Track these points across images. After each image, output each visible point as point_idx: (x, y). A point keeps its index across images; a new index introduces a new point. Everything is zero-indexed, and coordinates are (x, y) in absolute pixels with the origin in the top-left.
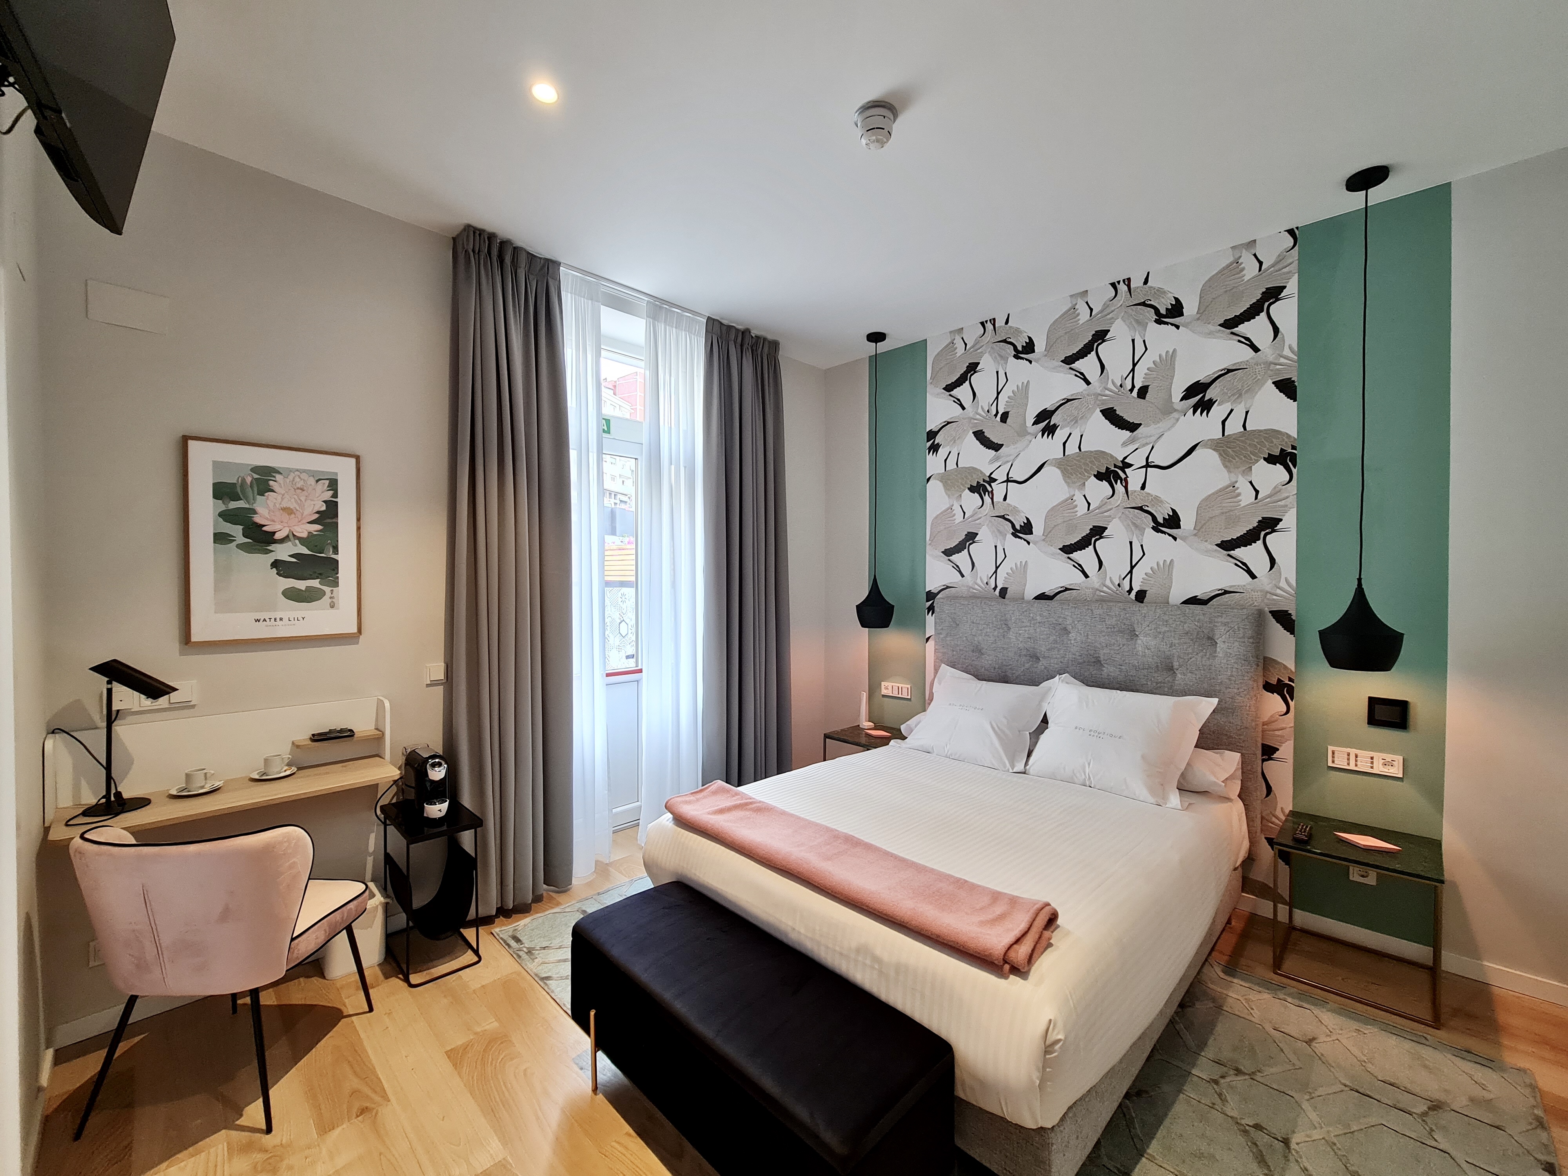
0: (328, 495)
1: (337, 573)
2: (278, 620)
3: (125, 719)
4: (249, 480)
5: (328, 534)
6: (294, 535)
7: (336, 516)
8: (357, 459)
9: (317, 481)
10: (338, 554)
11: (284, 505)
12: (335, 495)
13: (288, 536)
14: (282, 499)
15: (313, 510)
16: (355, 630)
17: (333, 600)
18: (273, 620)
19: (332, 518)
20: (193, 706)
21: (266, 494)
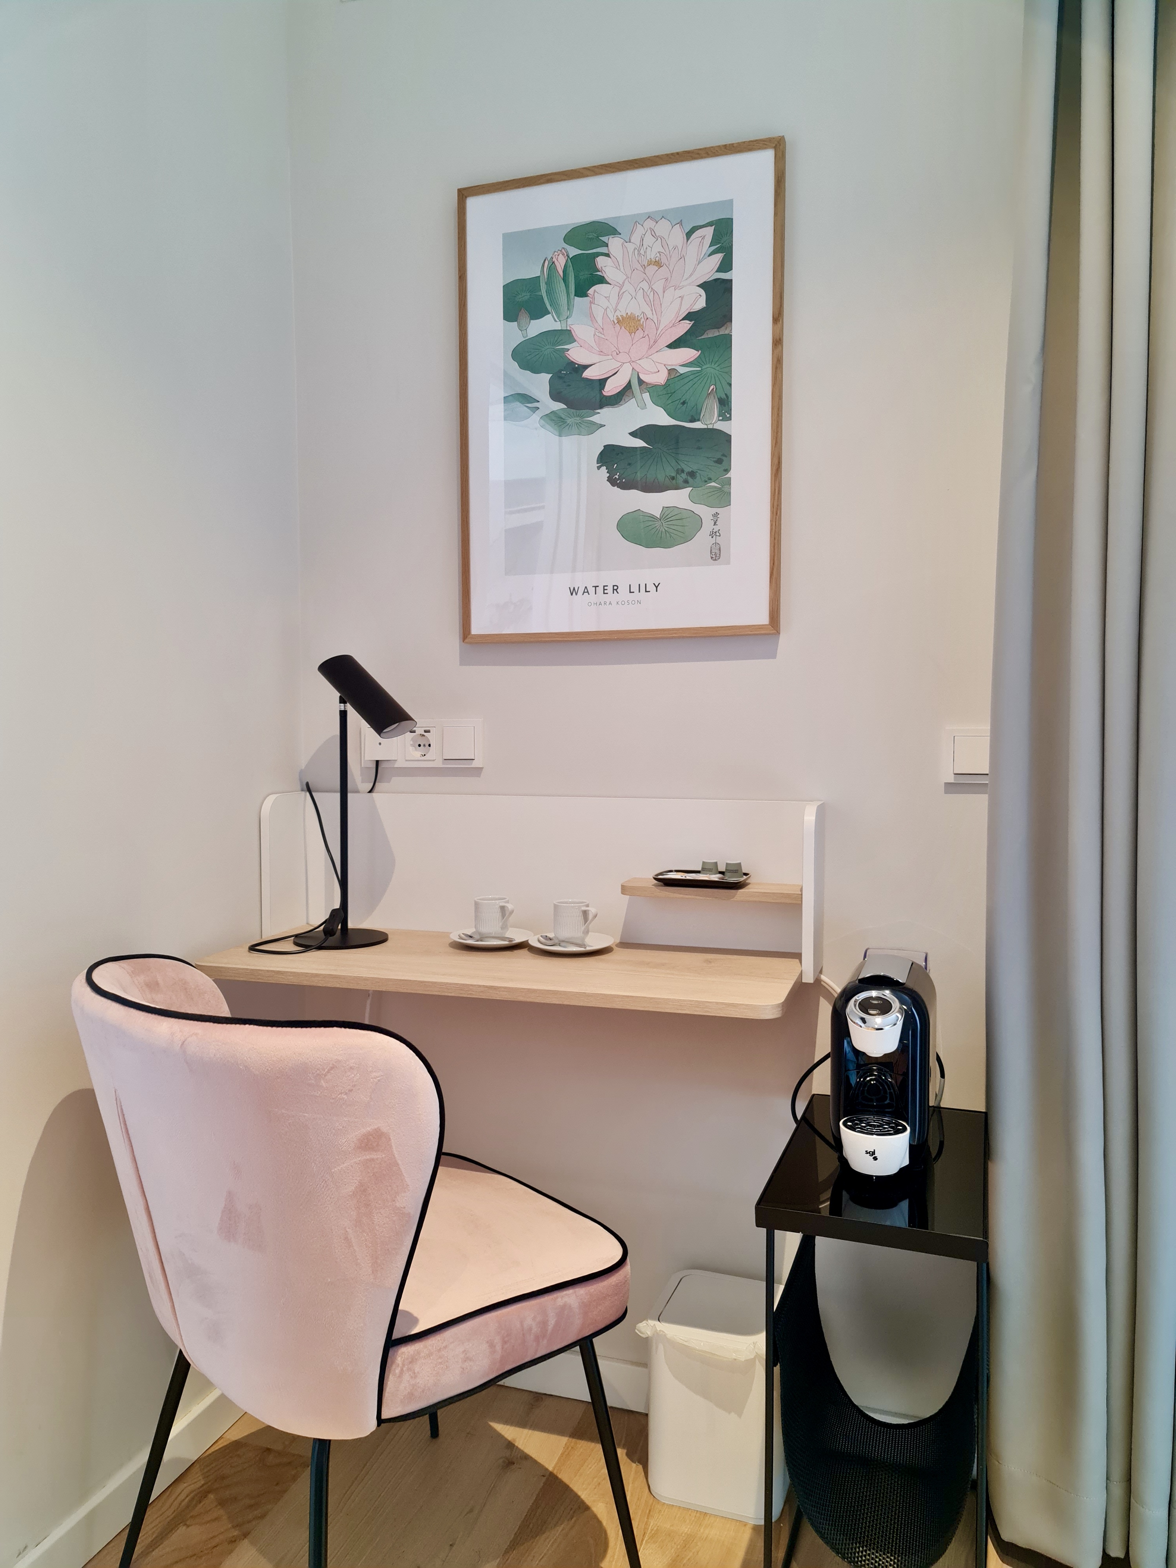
0: (709, 269)
1: (727, 470)
2: (610, 589)
3: (389, 781)
4: (560, 263)
5: (710, 369)
6: (641, 382)
7: (727, 318)
8: (775, 148)
9: (689, 235)
10: (730, 419)
11: (622, 312)
12: (726, 265)
13: (629, 386)
14: (620, 297)
15: (678, 313)
16: (762, 618)
17: (719, 540)
18: (600, 590)
19: (718, 326)
20: (478, 771)
21: (591, 292)
